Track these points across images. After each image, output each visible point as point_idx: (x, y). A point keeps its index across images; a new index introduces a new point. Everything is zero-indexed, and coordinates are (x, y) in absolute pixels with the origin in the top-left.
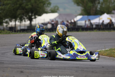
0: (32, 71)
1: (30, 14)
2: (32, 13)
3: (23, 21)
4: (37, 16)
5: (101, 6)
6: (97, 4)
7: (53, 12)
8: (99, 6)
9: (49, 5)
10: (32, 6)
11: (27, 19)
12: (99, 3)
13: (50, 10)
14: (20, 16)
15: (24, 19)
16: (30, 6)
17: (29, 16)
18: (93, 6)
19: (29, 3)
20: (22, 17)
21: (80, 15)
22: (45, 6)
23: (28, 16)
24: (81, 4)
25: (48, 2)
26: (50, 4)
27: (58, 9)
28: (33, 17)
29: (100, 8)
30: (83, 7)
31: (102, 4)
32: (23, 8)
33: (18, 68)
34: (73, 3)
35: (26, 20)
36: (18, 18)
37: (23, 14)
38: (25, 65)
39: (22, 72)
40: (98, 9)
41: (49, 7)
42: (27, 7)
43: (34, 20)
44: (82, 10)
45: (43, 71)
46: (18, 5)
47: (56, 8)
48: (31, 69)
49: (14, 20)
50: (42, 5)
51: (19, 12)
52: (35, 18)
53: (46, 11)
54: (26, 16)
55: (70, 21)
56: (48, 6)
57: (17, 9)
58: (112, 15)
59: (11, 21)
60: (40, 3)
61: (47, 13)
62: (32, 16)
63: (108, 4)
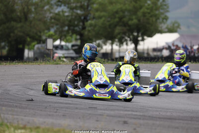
0: (142, 122)
1: (135, 34)
2: (138, 33)
3: (125, 44)
4: (145, 37)
7: (171, 31)
10: (139, 20)
11: (130, 40)
13: (167, 28)
14: (119, 36)
15: (126, 40)
16: (135, 21)
17: (133, 36)
19: (134, 17)
20: (123, 38)
22: (158, 21)
23: (131, 37)
26: (166, 18)
27: (178, 27)
28: (140, 38)
32: (125, 24)
33: (120, 117)
35: (129, 43)
36: (117, 40)
37: (124, 33)
39: (125, 123)
41: (164, 23)
42: (130, 23)
43: (141, 43)
45: (158, 123)
46: (117, 20)
47: (176, 25)
48: (140, 119)
49: (110, 42)
50: (154, 19)
51: (118, 30)
52: (143, 40)
53: (160, 29)
54: (129, 37)
57: (116, 26)
59: (105, 44)
60: (151, 16)
61: (161, 32)
62: (138, 36)
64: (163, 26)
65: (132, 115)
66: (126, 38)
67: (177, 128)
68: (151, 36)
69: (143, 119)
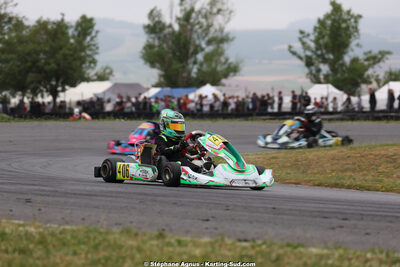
0: (50, 199)
1: (54, 83)
2: (57, 81)
3: (39, 95)
4: (67, 87)
5: (199, 70)
6: (191, 66)
7: (101, 78)
8: (195, 70)
9: (92, 65)
10: (58, 65)
11: (47, 91)
12: (195, 63)
13: (96, 74)
14: (32, 86)
15: (41, 91)
16: (53, 66)
17: (52, 85)
18: (184, 67)
19: (52, 61)
20: (38, 88)
21: (156, 86)
22: (84, 66)
23: (48, 86)
24: (158, 65)
25: (90, 59)
26: (94, 62)
27: (111, 73)
28: (60, 89)
29: (197, 74)
30: (162, 70)
31: (201, 64)
32: (40, 70)
33: (22, 193)
34: (142, 62)
35: (45, 94)
36: (29, 91)
37: (39, 82)
38: (36, 188)
39: (28, 201)
40: (194, 75)
41: (93, 68)
42: (47, 68)
43: (61, 94)
44: (160, 76)
45: (72, 200)
46: (29, 64)
47: (108, 71)
48: (48, 196)
49: (20, 93)
50: (78, 63)
51: (31, 77)
52: (64, 90)
53: (86, 76)
54: (45, 87)
55: (133, 100)
56: (90, 67)
57: (28, 72)
58: (220, 87)
59: (14, 97)
60: (75, 59)
61: (88, 80)
62: (57, 86)
63: (213, 65)
64: (91, 73)
65: (39, 190)
66: (42, 88)
67: (97, 207)
68: (73, 85)
69: (54, 196)
